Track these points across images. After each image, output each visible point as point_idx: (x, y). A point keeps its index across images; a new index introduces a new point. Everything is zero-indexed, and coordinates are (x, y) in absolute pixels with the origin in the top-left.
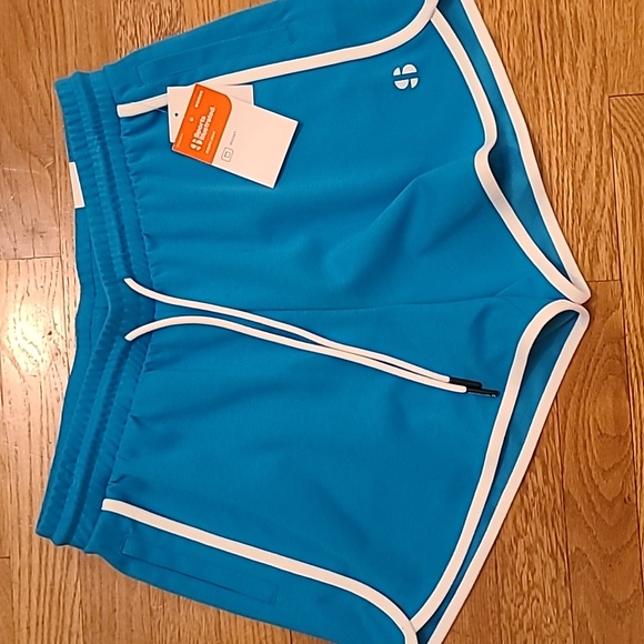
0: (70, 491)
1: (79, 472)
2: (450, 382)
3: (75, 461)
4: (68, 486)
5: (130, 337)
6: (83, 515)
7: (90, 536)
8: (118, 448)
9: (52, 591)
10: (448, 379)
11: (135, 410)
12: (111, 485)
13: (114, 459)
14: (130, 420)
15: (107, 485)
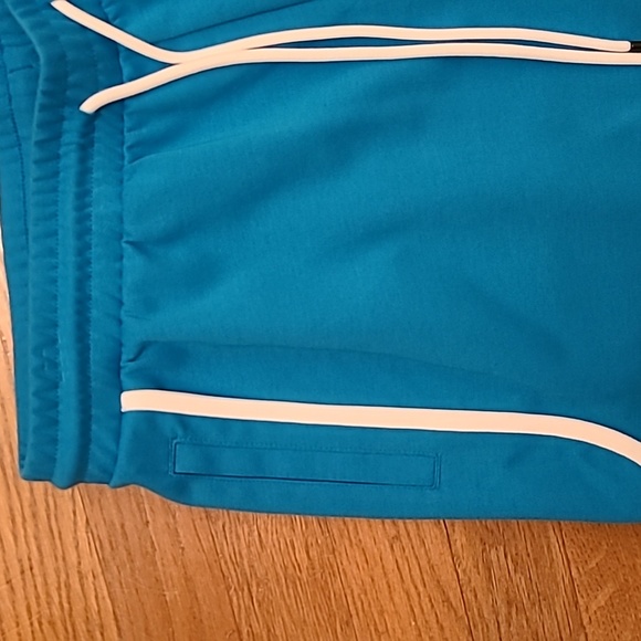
0: (60, 392)
1: (67, 358)
2: (633, 50)
3: (55, 341)
4: (56, 386)
5: (90, 106)
6: (94, 427)
7: (115, 459)
8: (121, 303)
9: (34, 515)
10: (627, 45)
11: (132, 230)
12: (127, 367)
13: (120, 322)
14: (128, 249)
15: (119, 368)
